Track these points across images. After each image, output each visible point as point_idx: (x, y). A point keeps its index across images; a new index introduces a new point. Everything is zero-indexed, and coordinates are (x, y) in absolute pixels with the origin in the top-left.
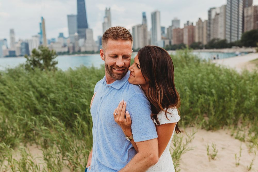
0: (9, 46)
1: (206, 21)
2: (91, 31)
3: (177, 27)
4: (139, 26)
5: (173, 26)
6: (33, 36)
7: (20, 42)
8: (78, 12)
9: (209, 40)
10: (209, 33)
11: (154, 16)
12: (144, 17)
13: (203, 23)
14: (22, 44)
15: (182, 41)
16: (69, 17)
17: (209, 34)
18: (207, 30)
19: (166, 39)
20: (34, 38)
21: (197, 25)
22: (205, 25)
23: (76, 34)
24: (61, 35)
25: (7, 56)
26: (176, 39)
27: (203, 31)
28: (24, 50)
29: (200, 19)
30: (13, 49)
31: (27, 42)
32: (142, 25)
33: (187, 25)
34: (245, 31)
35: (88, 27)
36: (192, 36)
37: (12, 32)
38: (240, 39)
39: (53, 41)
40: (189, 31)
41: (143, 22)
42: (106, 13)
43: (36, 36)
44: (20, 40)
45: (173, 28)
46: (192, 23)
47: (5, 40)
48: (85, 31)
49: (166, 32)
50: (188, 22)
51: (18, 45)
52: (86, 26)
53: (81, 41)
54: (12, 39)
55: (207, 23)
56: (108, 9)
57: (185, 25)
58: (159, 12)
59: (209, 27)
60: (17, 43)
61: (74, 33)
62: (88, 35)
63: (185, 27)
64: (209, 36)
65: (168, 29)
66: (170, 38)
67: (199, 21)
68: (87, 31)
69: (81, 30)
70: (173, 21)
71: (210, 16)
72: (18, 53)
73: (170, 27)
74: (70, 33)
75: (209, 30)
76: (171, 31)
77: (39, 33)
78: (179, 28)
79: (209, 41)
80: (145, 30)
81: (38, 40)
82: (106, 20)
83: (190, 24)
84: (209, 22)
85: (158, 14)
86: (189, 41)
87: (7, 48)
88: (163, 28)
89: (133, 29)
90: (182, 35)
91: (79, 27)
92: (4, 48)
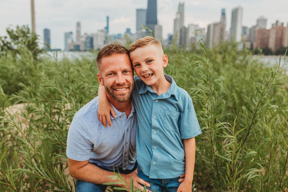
0: (75, 40)
2: (161, 28)
3: (263, 27)
4: (215, 25)
5: (257, 25)
6: (99, 31)
7: (85, 36)
8: (148, 6)
11: (235, 13)
12: (223, 14)
14: (87, 38)
15: (267, 44)
16: (138, 11)
19: (247, 41)
20: (100, 33)
21: (287, 25)
23: (144, 30)
24: (128, 30)
25: (71, 50)
26: (259, 41)
28: (88, 45)
30: (78, 43)
31: (92, 36)
32: (220, 23)
33: (275, 26)
35: (158, 23)
36: (280, 40)
37: (78, 25)
39: (119, 36)
40: (277, 33)
41: (221, 20)
42: (179, 8)
43: (102, 31)
44: (85, 34)
45: (258, 28)
46: (283, 24)
47: (71, 33)
48: (154, 27)
49: (248, 32)
50: (277, 22)
51: (83, 39)
52: (155, 22)
54: (78, 32)
56: (182, 3)
57: (273, 25)
58: (242, 9)
60: (82, 37)
61: (141, 30)
62: (156, 33)
63: (273, 28)
65: (251, 29)
66: (252, 40)
68: (156, 27)
69: (150, 25)
70: (258, 21)
72: (82, 48)
73: (254, 27)
74: (137, 29)
76: (254, 32)
77: (105, 28)
78: (265, 29)
80: (222, 30)
81: (103, 34)
82: (179, 16)
83: (279, 24)
85: (240, 12)
86: (276, 45)
87: (73, 41)
88: (244, 28)
89: (209, 27)
90: (268, 38)
91: (148, 22)
92: (69, 41)
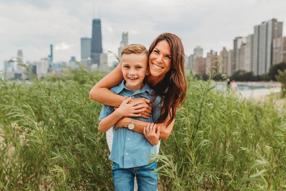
0: (16, 69)
1: (231, 51)
2: (106, 56)
3: (200, 56)
5: (195, 54)
6: (42, 59)
8: (93, 35)
9: (234, 71)
10: (235, 64)
13: (227, 53)
15: (205, 71)
16: (83, 40)
17: (233, 65)
18: (232, 60)
19: (187, 68)
20: (43, 61)
21: (221, 54)
22: (230, 56)
23: (89, 59)
24: (73, 59)
26: (197, 69)
27: (227, 61)
29: (224, 48)
30: (19, 72)
31: (35, 65)
33: (210, 55)
34: (274, 63)
35: (103, 52)
37: (20, 53)
38: (268, 71)
39: (64, 65)
42: (123, 38)
43: (46, 59)
44: (27, 62)
45: (195, 57)
46: (216, 53)
47: (11, 61)
48: (99, 56)
49: (187, 61)
50: (212, 51)
52: (101, 51)
53: (94, 66)
54: (20, 61)
55: (232, 53)
56: (125, 33)
57: (208, 54)
59: (234, 58)
61: (87, 58)
62: (102, 61)
63: (208, 56)
64: (233, 68)
65: (189, 58)
66: (191, 67)
67: (223, 50)
68: (101, 55)
69: (95, 54)
70: (195, 50)
71: (236, 46)
72: (23, 77)
73: (192, 56)
74: (82, 58)
75: (235, 61)
76: (193, 60)
77: (49, 56)
78: (201, 58)
79: (234, 73)
81: (47, 62)
82: (123, 45)
83: (213, 53)
84: (234, 52)
87: (13, 70)
90: (205, 65)
91: (93, 51)
92: (10, 70)
